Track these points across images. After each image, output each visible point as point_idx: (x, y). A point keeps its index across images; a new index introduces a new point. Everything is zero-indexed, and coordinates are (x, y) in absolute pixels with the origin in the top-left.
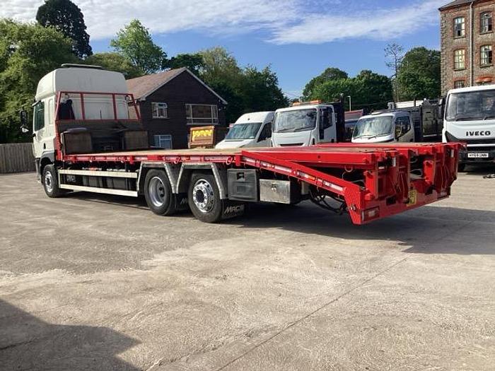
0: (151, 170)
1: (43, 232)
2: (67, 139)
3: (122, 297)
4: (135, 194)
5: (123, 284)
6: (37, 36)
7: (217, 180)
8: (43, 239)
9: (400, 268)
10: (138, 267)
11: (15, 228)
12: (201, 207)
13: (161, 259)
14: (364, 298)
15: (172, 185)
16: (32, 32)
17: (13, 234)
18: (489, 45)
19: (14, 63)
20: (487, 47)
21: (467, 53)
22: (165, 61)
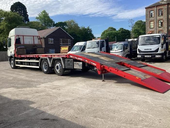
0: (43, 60)
1: (9, 78)
2: (18, 50)
3: (29, 94)
4: (38, 67)
5: (30, 91)
6: (11, 15)
7: (62, 62)
8: (9, 80)
10: (36, 87)
12: (58, 71)
13: (43, 85)
14: (95, 94)
15: (49, 64)
16: (9, 14)
18: (161, 20)
19: (2, 24)
20: (161, 21)
21: (154, 23)
22: (54, 24)
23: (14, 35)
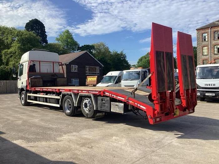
0: (66, 96)
1: (17, 122)
2: (32, 80)
4: (58, 106)
5: (47, 148)
6: (25, 35)
8: (16, 125)
9: (169, 146)
10: (55, 140)
11: (5, 120)
13: (66, 137)
14: (151, 160)
15: (74, 103)
16: (23, 33)
17: (4, 122)
19: (14, 46)
20: (217, 46)
21: (208, 49)
22: (78, 47)
23: (27, 60)
